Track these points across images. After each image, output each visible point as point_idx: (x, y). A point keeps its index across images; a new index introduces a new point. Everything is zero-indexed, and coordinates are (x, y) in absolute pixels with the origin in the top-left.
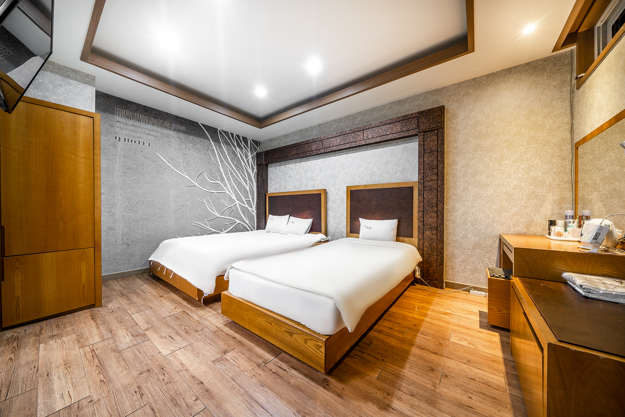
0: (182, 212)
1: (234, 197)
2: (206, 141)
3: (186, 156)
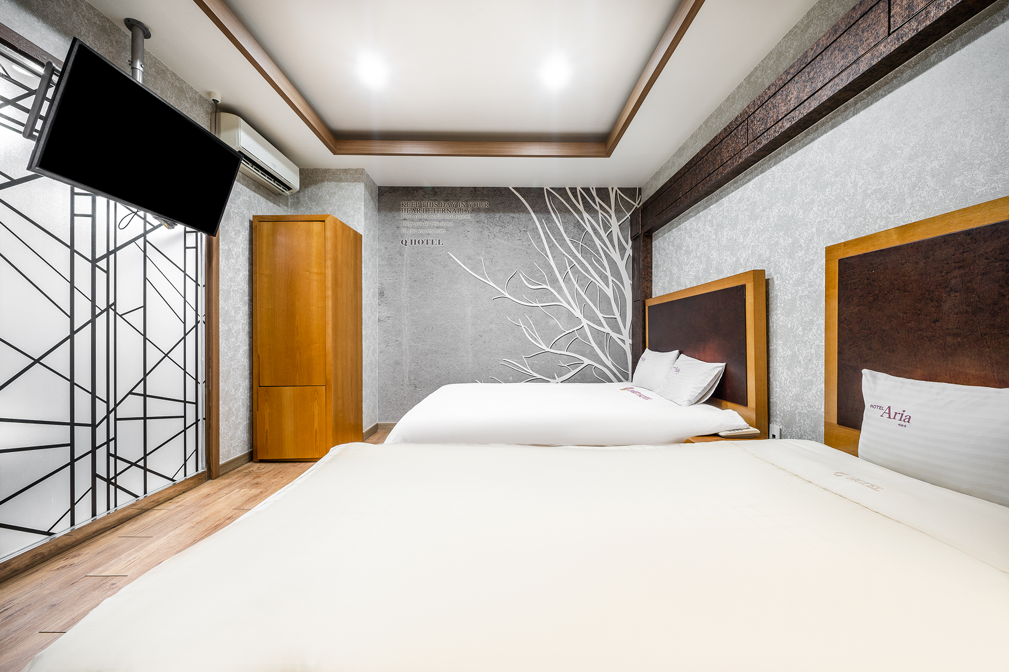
0: (485, 342)
1: (577, 313)
2: (522, 216)
3: (489, 249)
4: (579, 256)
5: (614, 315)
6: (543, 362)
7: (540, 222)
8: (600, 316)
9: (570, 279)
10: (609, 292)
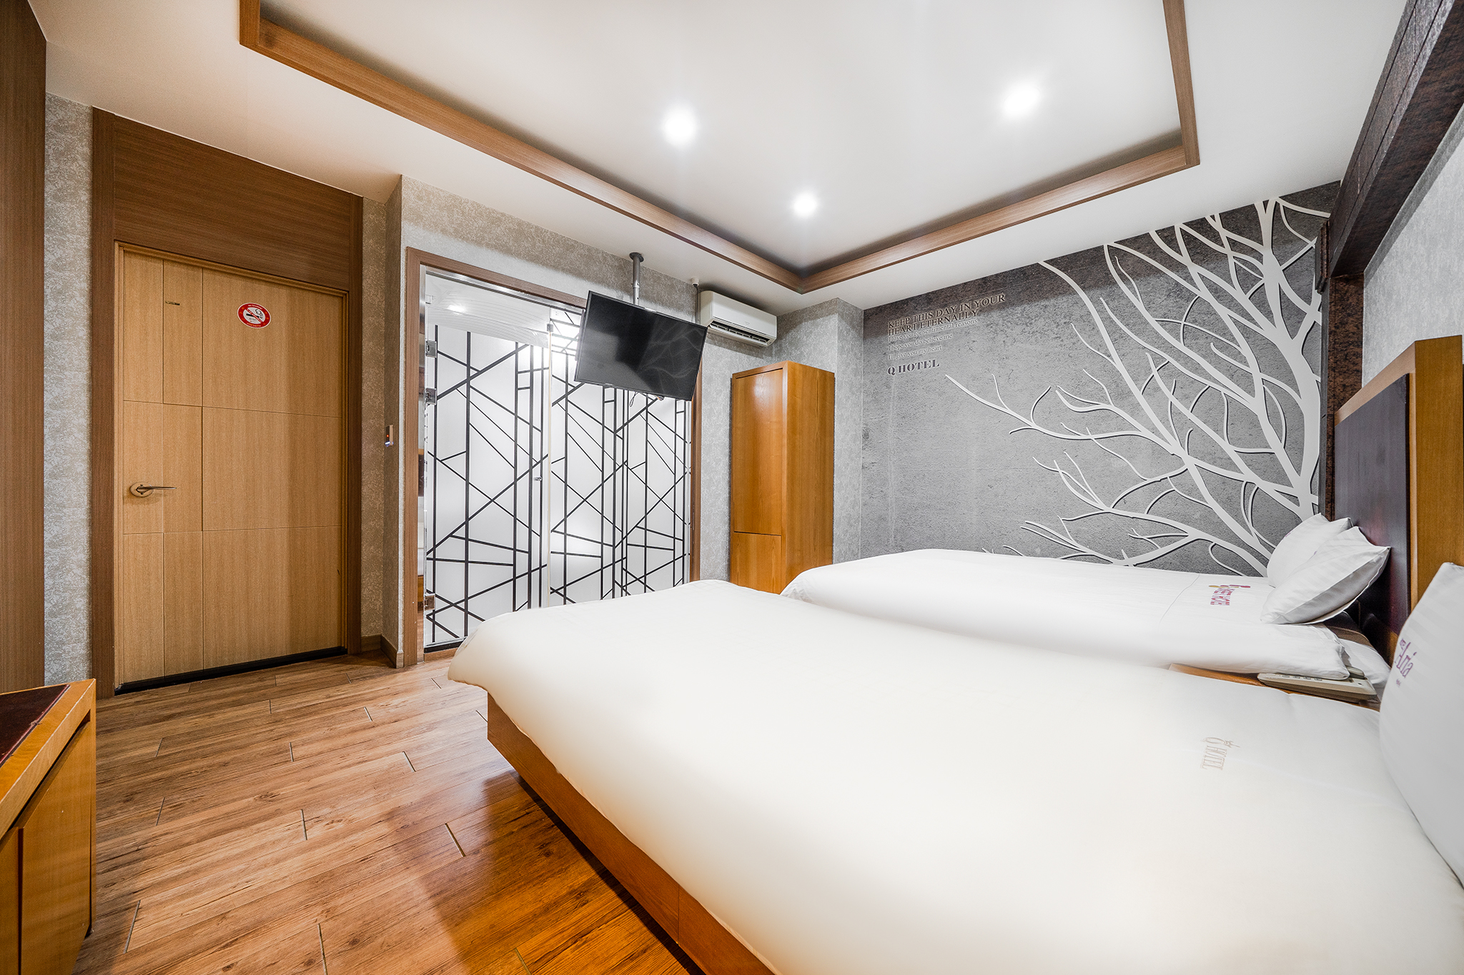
0: (996, 496)
1: (1173, 446)
2: (1063, 302)
3: (1006, 360)
4: (1180, 346)
5: (1269, 447)
6: (1099, 529)
7: (1096, 302)
8: (1230, 450)
9: (1158, 389)
10: (1256, 404)
